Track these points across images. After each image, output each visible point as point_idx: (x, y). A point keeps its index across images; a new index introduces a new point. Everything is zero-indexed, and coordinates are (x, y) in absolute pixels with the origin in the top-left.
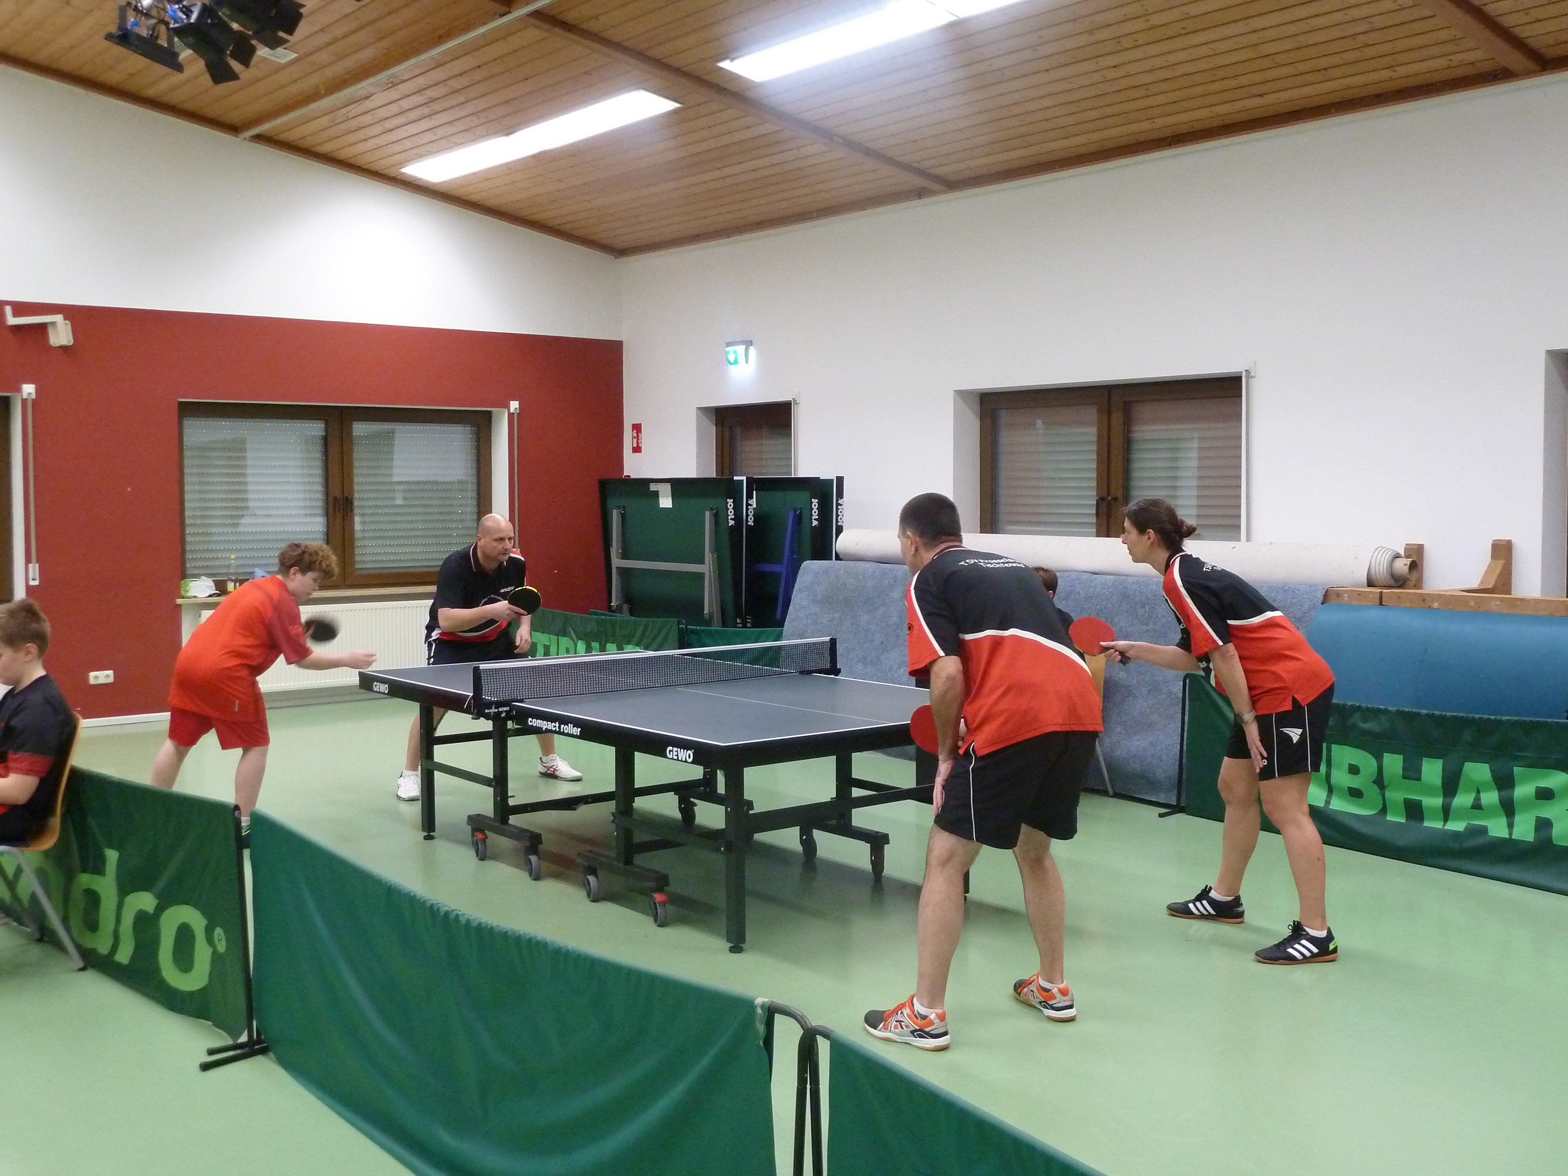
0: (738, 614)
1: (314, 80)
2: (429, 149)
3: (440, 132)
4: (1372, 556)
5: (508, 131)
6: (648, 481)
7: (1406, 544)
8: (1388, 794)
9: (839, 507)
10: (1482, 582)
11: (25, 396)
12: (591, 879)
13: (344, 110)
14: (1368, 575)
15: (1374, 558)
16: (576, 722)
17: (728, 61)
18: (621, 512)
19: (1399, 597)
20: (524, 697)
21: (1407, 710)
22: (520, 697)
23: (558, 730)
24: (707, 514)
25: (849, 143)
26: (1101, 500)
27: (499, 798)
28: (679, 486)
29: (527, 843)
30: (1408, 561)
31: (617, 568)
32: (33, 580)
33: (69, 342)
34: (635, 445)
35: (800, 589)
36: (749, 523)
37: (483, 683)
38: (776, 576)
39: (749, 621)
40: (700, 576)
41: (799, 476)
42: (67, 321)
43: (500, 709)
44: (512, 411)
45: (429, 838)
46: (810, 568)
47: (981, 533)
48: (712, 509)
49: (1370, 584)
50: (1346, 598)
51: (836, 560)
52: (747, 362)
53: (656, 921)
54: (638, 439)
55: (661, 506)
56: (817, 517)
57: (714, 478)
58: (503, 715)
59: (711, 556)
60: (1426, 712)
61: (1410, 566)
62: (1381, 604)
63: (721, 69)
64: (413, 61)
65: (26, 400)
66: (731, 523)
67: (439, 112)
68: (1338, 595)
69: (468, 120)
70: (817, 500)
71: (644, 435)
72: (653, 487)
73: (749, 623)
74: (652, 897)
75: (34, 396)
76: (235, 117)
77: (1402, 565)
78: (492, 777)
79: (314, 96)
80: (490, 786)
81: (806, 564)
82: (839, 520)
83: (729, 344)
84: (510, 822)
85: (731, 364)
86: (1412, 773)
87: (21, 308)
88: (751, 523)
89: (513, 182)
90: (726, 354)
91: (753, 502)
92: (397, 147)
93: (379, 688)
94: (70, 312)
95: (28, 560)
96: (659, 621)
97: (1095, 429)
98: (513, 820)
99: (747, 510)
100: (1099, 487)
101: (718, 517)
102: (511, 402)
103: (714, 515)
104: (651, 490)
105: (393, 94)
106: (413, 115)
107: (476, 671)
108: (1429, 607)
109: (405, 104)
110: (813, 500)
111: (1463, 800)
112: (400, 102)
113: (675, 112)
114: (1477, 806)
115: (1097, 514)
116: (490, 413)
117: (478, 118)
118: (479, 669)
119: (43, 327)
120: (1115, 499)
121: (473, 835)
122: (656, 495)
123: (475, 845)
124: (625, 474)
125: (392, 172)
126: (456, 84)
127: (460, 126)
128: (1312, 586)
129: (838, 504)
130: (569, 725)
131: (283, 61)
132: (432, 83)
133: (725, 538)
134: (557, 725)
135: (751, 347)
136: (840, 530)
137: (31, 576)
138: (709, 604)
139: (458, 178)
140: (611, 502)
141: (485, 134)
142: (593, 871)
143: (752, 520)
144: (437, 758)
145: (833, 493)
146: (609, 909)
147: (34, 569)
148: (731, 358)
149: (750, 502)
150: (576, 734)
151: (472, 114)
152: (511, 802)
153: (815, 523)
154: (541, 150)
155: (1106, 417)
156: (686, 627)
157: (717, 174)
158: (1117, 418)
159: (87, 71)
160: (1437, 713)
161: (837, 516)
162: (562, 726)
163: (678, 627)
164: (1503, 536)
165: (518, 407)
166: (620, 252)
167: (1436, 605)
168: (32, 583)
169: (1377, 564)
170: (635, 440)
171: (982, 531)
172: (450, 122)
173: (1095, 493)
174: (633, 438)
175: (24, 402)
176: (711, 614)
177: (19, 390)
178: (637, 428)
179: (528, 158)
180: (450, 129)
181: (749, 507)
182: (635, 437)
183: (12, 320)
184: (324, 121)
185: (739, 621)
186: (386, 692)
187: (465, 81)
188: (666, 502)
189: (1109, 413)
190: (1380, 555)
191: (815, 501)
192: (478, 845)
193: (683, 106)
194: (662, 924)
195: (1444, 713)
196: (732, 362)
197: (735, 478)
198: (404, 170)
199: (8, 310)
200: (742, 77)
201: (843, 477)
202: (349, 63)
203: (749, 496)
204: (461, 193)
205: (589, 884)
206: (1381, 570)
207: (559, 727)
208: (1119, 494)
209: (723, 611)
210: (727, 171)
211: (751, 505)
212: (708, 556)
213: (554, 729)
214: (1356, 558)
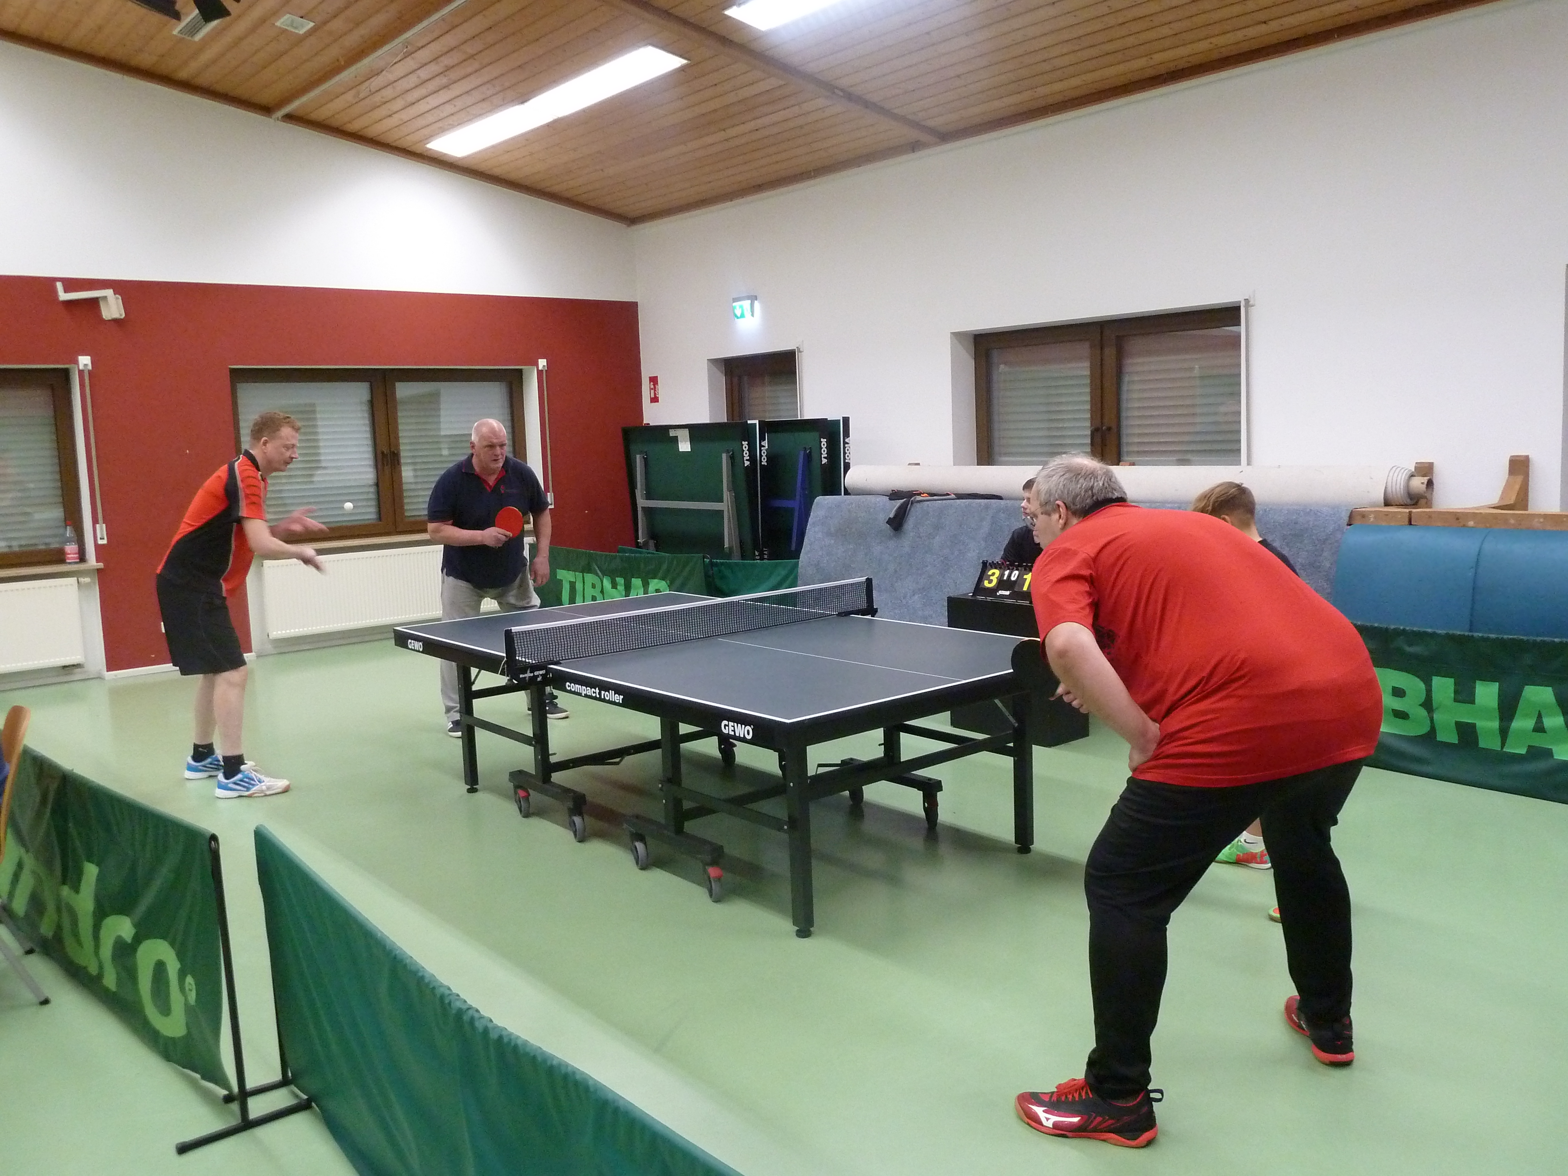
0: (756, 546)
1: (334, 52)
2: (451, 122)
3: (459, 103)
4: (1388, 476)
5: (523, 98)
6: (666, 428)
7: (1416, 463)
8: (1436, 716)
9: (846, 445)
10: (1502, 498)
11: (81, 367)
12: (639, 846)
13: (367, 84)
14: (1385, 494)
15: (1390, 478)
16: (618, 689)
17: (735, 8)
18: (644, 457)
19: (1430, 517)
20: (561, 659)
21: (1459, 633)
22: (556, 658)
23: (598, 696)
24: (724, 456)
25: (850, 96)
26: (1095, 432)
27: (540, 757)
28: (697, 431)
29: (570, 804)
30: (1425, 480)
31: (644, 509)
32: (101, 539)
33: (121, 315)
34: (653, 396)
35: (814, 523)
36: (763, 463)
37: (516, 647)
38: (791, 511)
39: (766, 552)
40: (720, 513)
41: (806, 418)
42: (117, 296)
43: (536, 673)
44: (540, 368)
45: (472, 790)
46: (823, 504)
47: (978, 465)
48: (728, 452)
49: (1387, 504)
50: (1372, 520)
51: (845, 494)
52: (753, 315)
53: (711, 896)
54: (655, 391)
55: (680, 450)
56: (826, 456)
57: (725, 423)
58: (539, 679)
59: (729, 495)
60: (1480, 635)
61: (1427, 485)
62: (1410, 523)
63: (728, 18)
64: (425, 23)
65: (83, 371)
66: (747, 463)
67: (455, 82)
68: (1363, 516)
69: (484, 88)
70: (825, 440)
71: (660, 386)
72: (672, 433)
73: (765, 554)
74: (705, 871)
75: (90, 367)
76: (265, 97)
77: (1418, 483)
78: (532, 736)
79: (335, 69)
80: (530, 745)
81: (819, 499)
82: (846, 457)
83: (735, 300)
84: (552, 780)
85: (738, 318)
86: (1465, 695)
87: (71, 284)
88: (764, 463)
89: (531, 154)
90: (733, 309)
91: (765, 443)
92: (421, 122)
93: (414, 646)
94: (119, 286)
95: (95, 521)
96: (683, 557)
97: (1087, 364)
98: (557, 777)
99: (761, 451)
100: (1092, 418)
101: (732, 458)
102: (540, 360)
103: (731, 457)
104: (671, 435)
105: (410, 64)
106: (432, 86)
107: (509, 636)
108: (1464, 526)
109: (424, 74)
110: (822, 440)
111: (1522, 723)
112: (419, 72)
113: (682, 69)
114: (1539, 728)
115: (1092, 444)
116: (520, 371)
117: (494, 86)
118: (511, 632)
119: (94, 303)
120: (1109, 429)
121: (516, 793)
122: (675, 440)
123: (518, 802)
124: (644, 422)
125: (418, 149)
126: (470, 49)
127: (476, 95)
128: (1335, 508)
129: (845, 443)
130: (610, 691)
131: (302, 32)
132: (445, 49)
133: (741, 476)
134: (597, 691)
135: (756, 301)
136: (847, 467)
137: (99, 536)
138: (729, 537)
139: (480, 152)
140: (633, 448)
141: (502, 103)
142: (641, 838)
143: (766, 460)
144: (477, 713)
145: (840, 432)
146: (659, 877)
147: (102, 529)
148: (738, 312)
149: (763, 443)
150: (618, 701)
151: (488, 82)
152: (553, 759)
153: (824, 461)
154: (555, 118)
155: (1099, 352)
156: (711, 561)
157: (722, 135)
158: (1110, 352)
159: (119, 54)
160: (1493, 636)
161: (845, 453)
162: (603, 692)
163: (704, 561)
164: (1521, 452)
165: (546, 364)
166: (632, 220)
167: (1471, 523)
168: (100, 542)
169: (1394, 484)
170: (652, 391)
171: (980, 462)
172: (467, 92)
173: (1088, 424)
174: (651, 389)
175: (81, 372)
176: (731, 548)
177: (76, 362)
178: (654, 380)
179: (543, 127)
180: (468, 100)
181: (762, 448)
182: (652, 389)
183: (63, 296)
184: (349, 97)
185: (757, 553)
186: (421, 650)
187: (477, 45)
188: (685, 446)
189: (1102, 349)
190: (1396, 475)
191: (824, 441)
192: (520, 802)
193: (689, 62)
194: (717, 900)
195: (1500, 636)
196: (739, 315)
197: (749, 422)
198: (429, 146)
199: (59, 286)
200: (749, 26)
201: (849, 418)
202: (363, 31)
203: (762, 439)
204: (483, 167)
205: (637, 851)
206: (1398, 489)
207: (600, 694)
208: (1114, 426)
209: (742, 543)
210: (732, 132)
211: (764, 446)
212: (726, 495)
213: (594, 695)
214: (1372, 478)
